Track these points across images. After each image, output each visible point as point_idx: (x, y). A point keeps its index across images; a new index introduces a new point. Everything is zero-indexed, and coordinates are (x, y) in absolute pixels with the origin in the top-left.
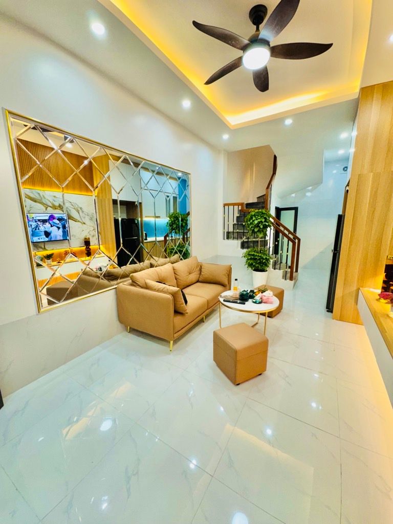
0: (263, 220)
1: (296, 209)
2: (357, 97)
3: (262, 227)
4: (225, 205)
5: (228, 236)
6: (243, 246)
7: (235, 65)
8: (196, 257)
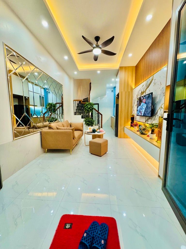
0: (91, 106)
1: (98, 104)
2: (118, 69)
3: (91, 109)
4: (74, 101)
5: (75, 114)
6: (82, 118)
7: (91, 51)
8: (67, 121)
